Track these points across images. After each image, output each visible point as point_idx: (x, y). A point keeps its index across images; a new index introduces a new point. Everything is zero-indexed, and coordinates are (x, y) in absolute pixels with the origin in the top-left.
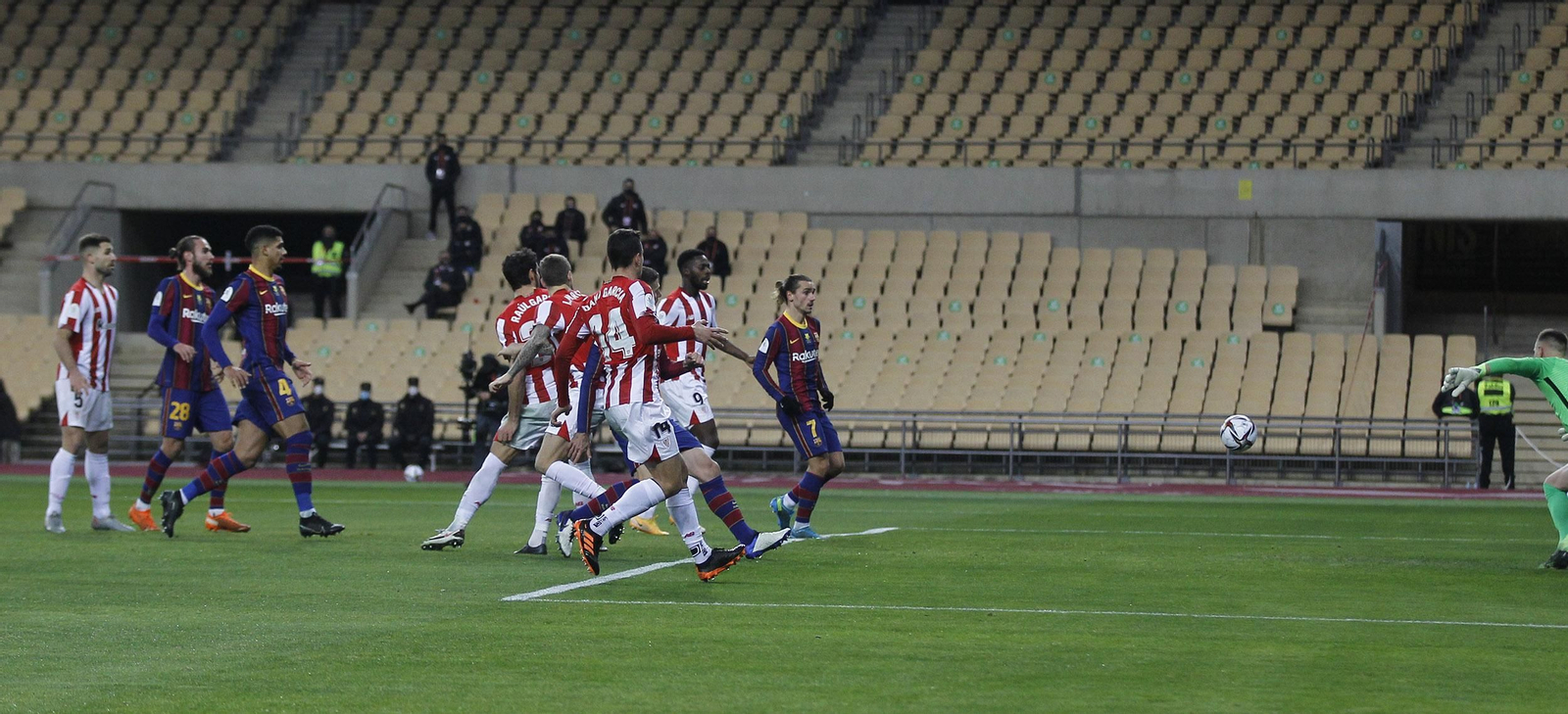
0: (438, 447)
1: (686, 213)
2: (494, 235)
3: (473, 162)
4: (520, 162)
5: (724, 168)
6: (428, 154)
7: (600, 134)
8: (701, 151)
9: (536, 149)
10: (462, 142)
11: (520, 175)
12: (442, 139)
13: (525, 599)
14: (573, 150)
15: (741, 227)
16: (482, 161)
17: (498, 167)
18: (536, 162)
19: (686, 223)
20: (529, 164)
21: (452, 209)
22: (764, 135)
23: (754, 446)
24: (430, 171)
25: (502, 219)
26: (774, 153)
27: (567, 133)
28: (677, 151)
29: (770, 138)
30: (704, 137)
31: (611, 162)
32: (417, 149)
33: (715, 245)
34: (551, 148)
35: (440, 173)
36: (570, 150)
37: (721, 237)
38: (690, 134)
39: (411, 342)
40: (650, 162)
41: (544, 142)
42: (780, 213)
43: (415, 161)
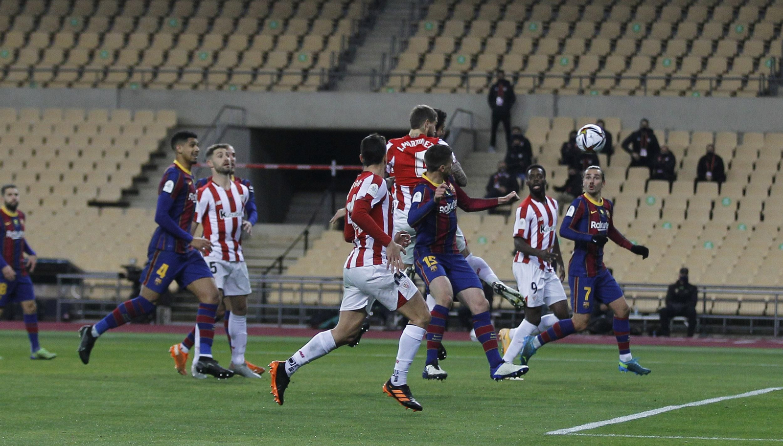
0: (496, 314)
1: (691, 133)
2: (541, 149)
3: (525, 92)
4: (562, 92)
5: (721, 98)
6: (490, 86)
7: (624, 71)
8: (703, 85)
9: (575, 83)
10: (516, 77)
11: (561, 103)
12: (501, 75)
13: (564, 433)
14: (603, 84)
15: (734, 145)
16: (532, 92)
17: (545, 97)
18: (574, 93)
19: (690, 141)
20: (569, 95)
21: (508, 129)
22: (753, 72)
23: (743, 315)
24: (492, 99)
25: (547, 137)
26: (760, 86)
27: (599, 70)
28: (685, 84)
29: (757, 75)
30: (705, 74)
31: (632, 93)
32: (481, 82)
33: (713, 160)
34: (586, 82)
35: (499, 101)
36: (601, 84)
37: (719, 152)
38: (694, 71)
39: (476, 233)
40: (663, 93)
41: (581, 78)
42: (765, 134)
43: (480, 91)
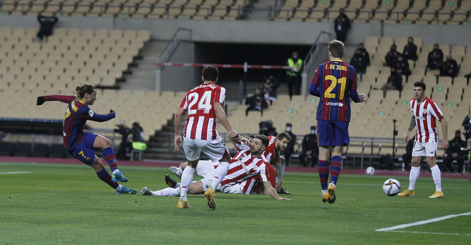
1: (466, 48)
3: (363, 22)
4: (386, 22)
7: (425, 9)
9: (394, 16)
10: (358, 12)
11: (386, 29)
13: (386, 230)
14: (412, 17)
16: (368, 21)
17: (376, 24)
18: (394, 22)
19: (465, 52)
20: (390, 25)
25: (377, 49)
27: (409, 8)
28: (462, 18)
31: (430, 22)
34: (401, 16)
35: (339, 27)
36: (410, 17)
38: (468, 10)
40: (449, 23)
41: (398, 13)
